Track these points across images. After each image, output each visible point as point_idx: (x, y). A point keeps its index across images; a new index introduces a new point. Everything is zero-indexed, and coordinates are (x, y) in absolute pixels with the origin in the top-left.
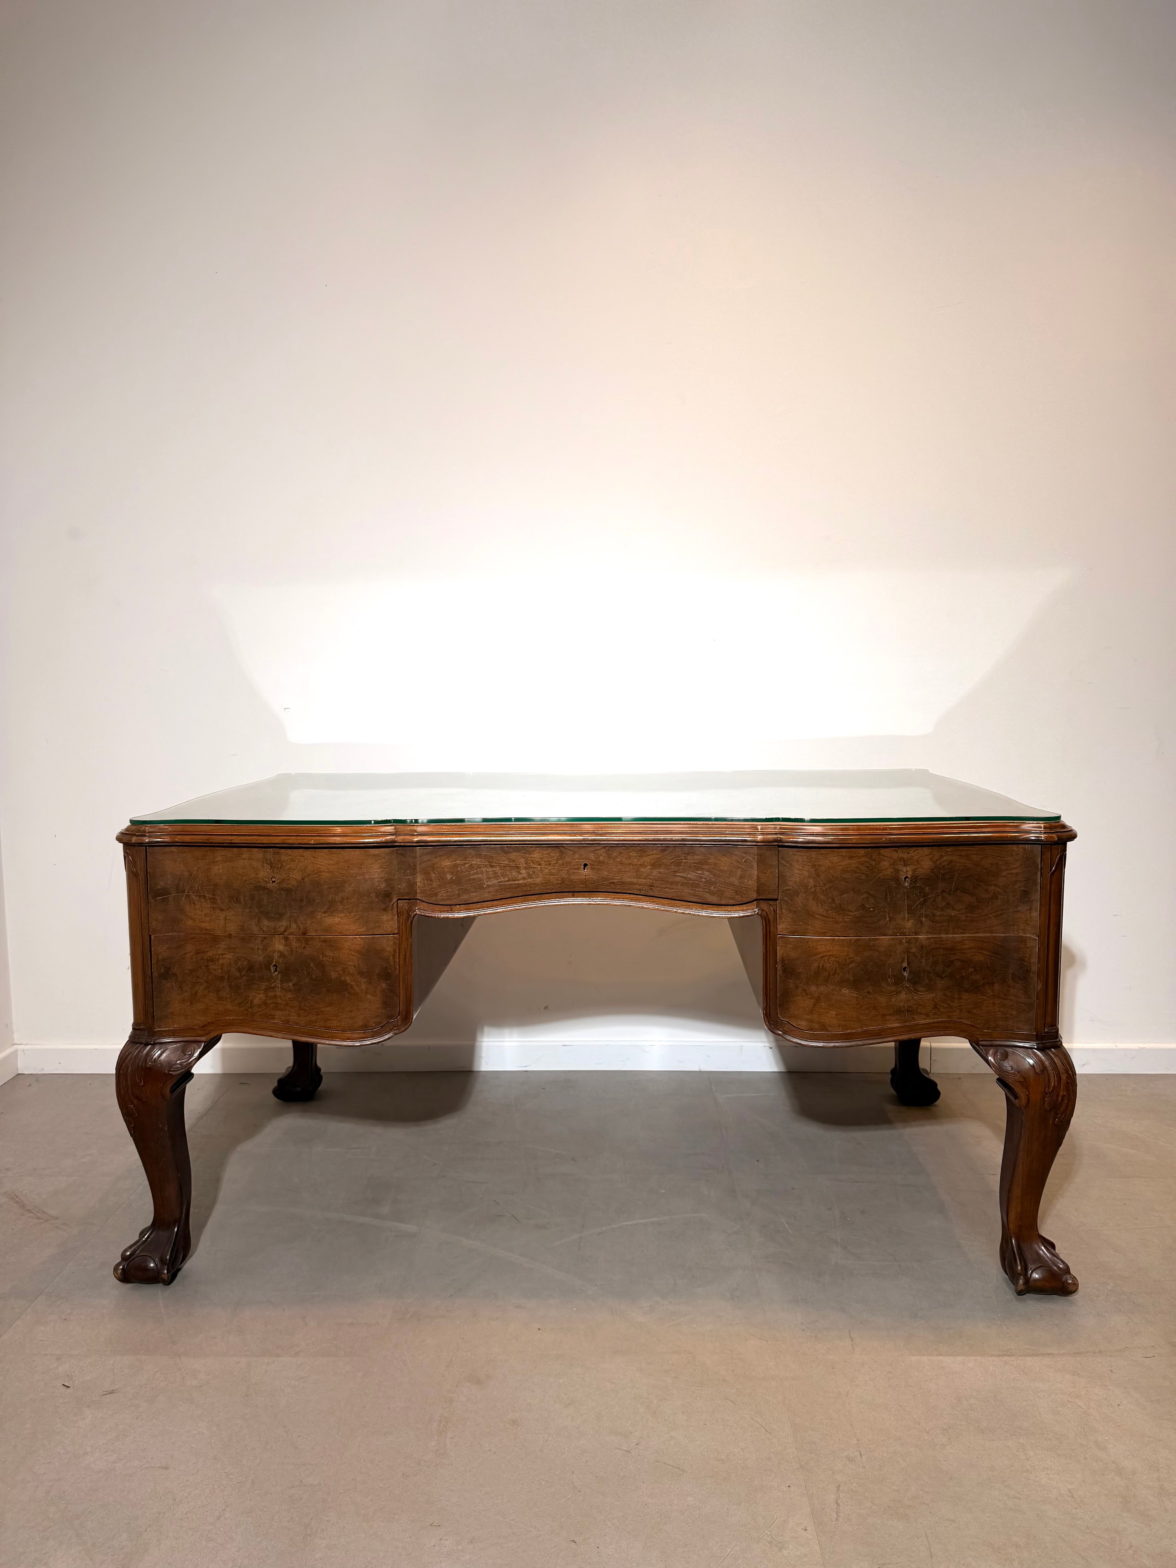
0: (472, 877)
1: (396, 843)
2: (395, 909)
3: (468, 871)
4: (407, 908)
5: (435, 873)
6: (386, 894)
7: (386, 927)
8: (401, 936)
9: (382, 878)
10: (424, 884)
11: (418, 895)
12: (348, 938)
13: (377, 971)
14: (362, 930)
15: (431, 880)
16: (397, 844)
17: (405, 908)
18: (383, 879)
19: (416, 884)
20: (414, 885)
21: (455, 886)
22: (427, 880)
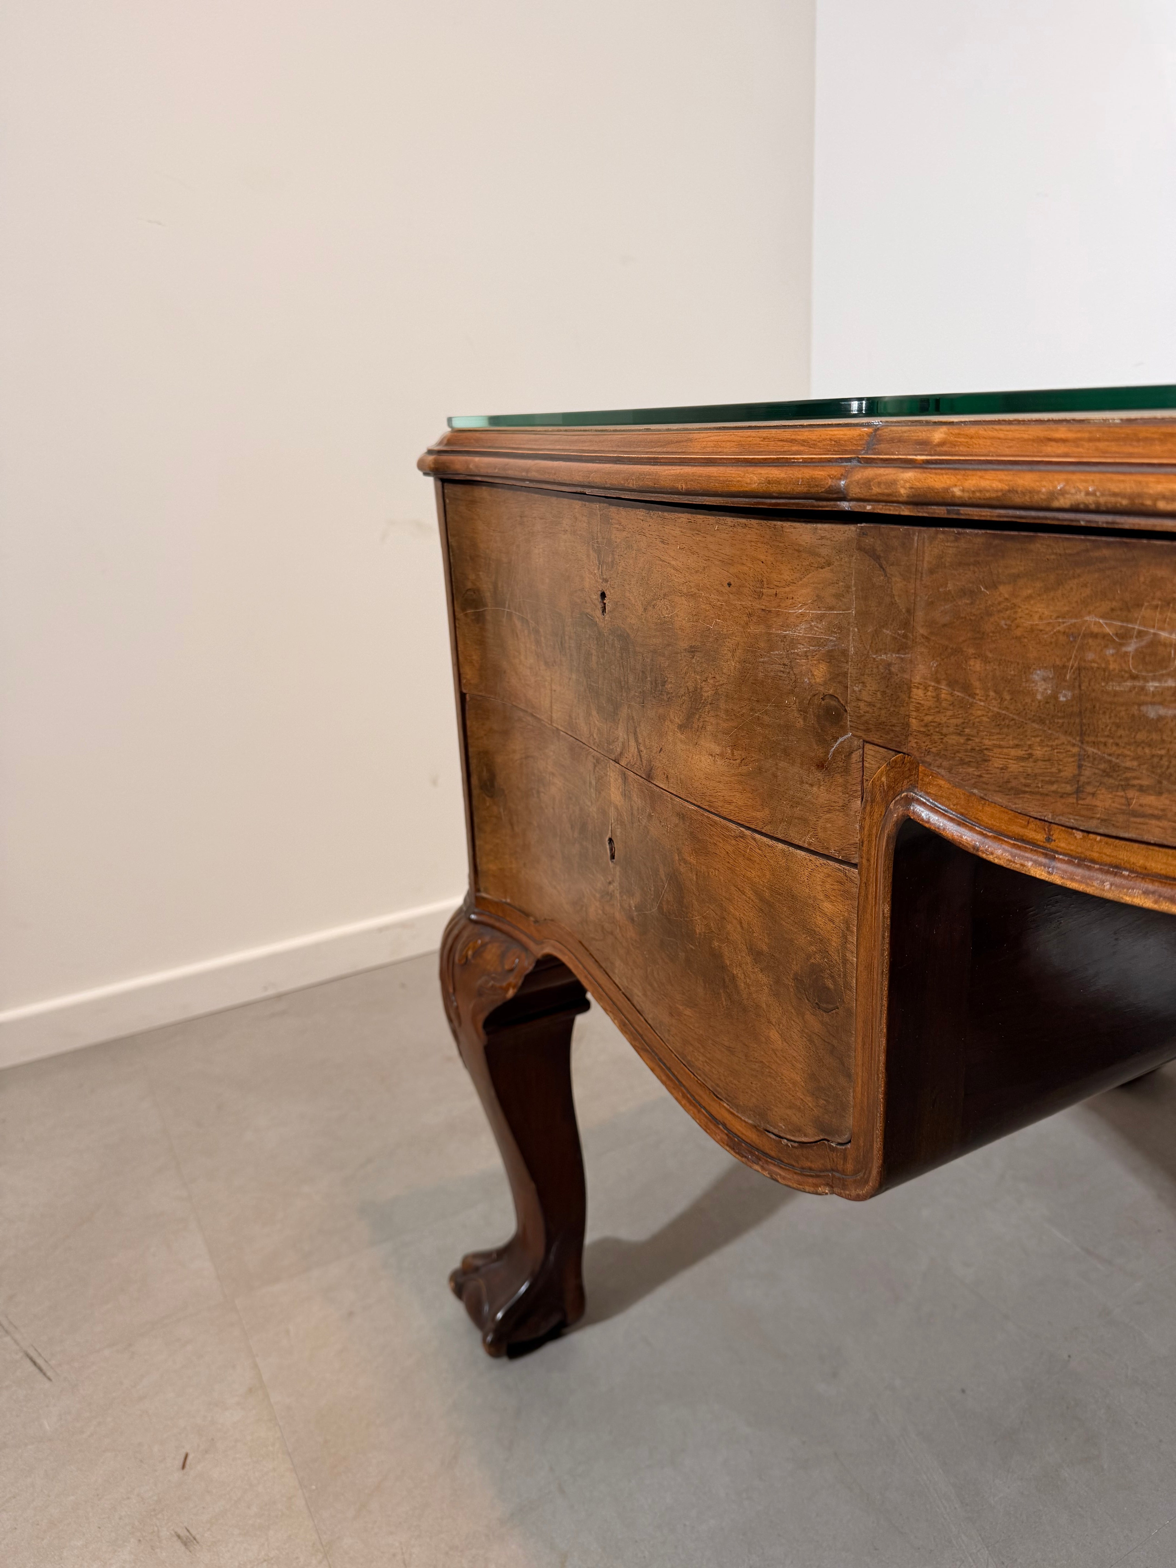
0: (1152, 712)
1: (844, 499)
2: (856, 774)
3: (1134, 677)
4: (884, 779)
5: (986, 660)
6: (828, 710)
7: (825, 829)
8: (864, 880)
9: (819, 643)
10: (937, 698)
11: (913, 742)
12: (727, 829)
13: (795, 968)
14: (759, 815)
15: (967, 688)
16: (845, 506)
17: (879, 778)
18: (823, 650)
19: (910, 688)
20: (904, 696)
21: (1063, 738)
22: (952, 684)
